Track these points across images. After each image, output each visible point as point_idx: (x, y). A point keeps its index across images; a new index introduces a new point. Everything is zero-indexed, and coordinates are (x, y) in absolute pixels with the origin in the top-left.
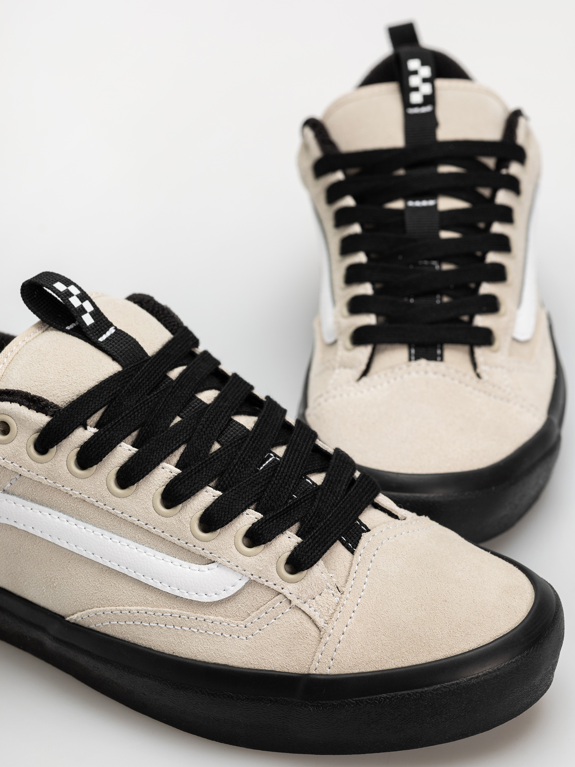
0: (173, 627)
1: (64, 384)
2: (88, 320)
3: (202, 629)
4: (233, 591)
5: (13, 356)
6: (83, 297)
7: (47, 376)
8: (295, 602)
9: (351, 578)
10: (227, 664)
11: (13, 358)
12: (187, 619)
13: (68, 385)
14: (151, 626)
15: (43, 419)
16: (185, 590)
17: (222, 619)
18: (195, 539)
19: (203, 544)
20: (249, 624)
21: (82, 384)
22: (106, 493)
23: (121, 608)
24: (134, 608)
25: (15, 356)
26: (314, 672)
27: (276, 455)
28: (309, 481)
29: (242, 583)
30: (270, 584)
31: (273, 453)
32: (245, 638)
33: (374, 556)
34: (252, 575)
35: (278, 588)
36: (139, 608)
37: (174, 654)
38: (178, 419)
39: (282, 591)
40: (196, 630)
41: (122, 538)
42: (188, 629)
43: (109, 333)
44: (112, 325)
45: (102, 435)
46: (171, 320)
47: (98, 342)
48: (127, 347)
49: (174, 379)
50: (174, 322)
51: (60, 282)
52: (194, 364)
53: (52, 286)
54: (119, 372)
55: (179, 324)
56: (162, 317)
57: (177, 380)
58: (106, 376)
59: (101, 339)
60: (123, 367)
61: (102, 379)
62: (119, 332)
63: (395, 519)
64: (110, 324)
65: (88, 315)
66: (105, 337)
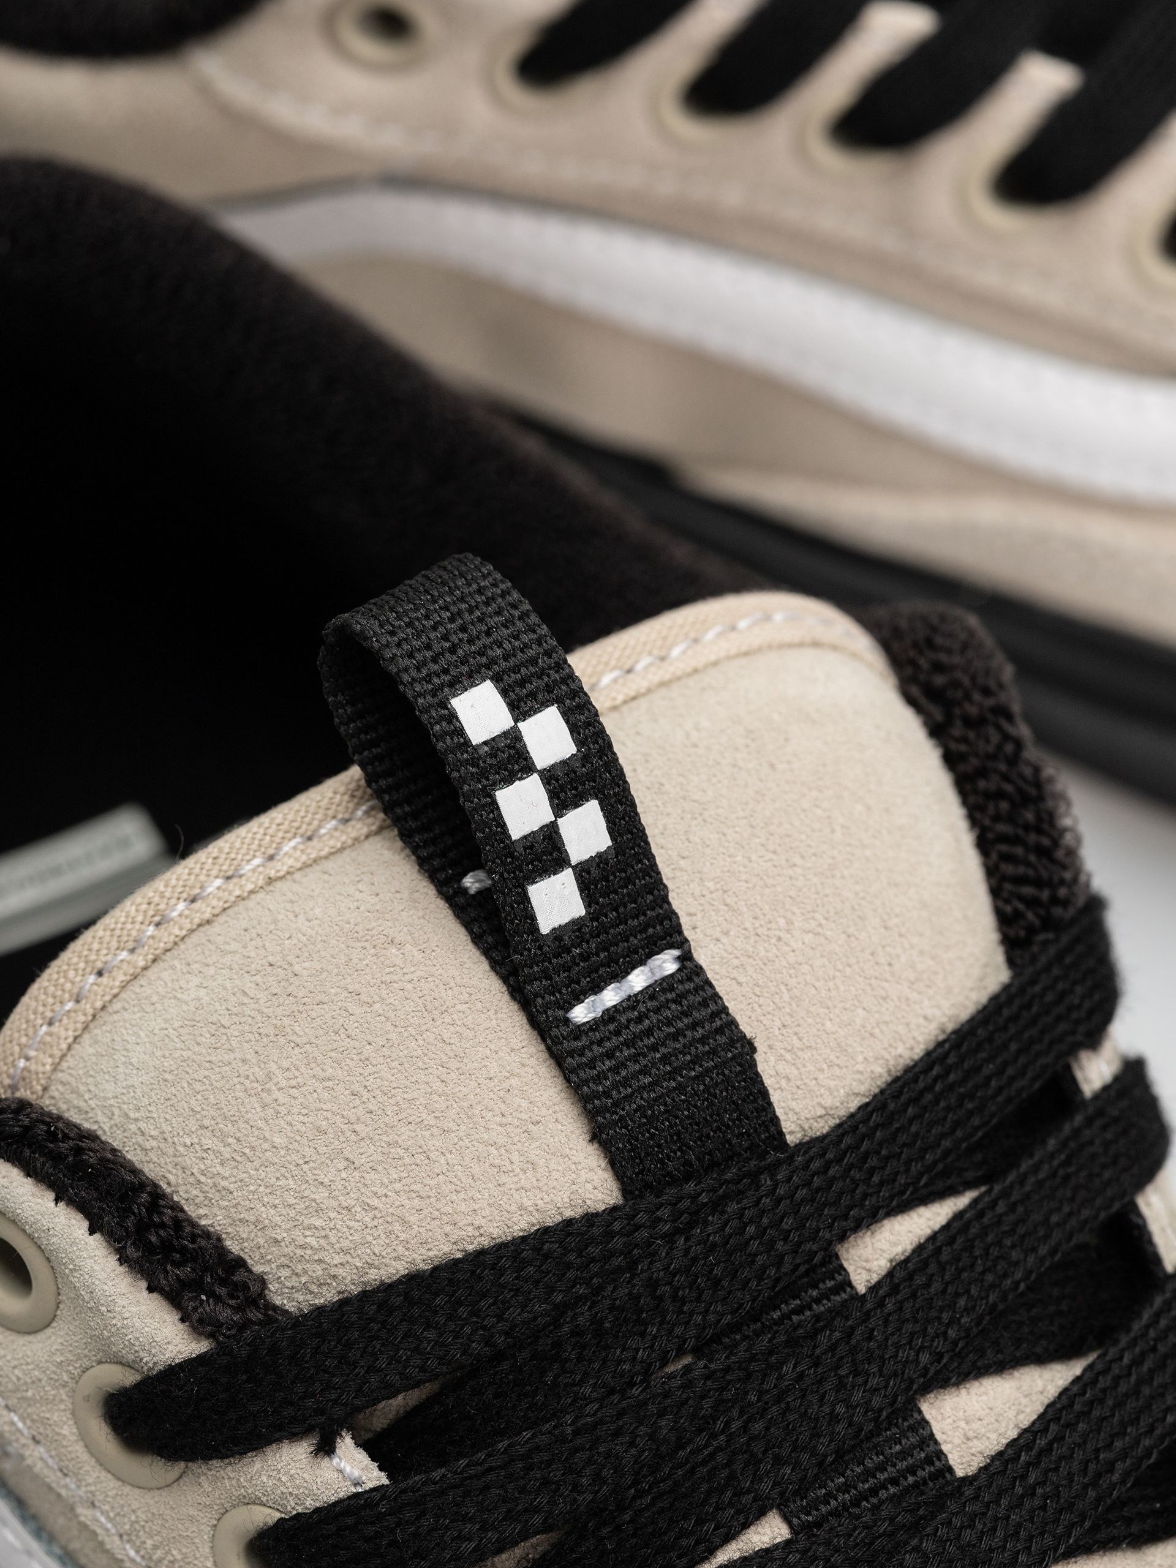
1: (321, 1195)
2: (559, 902)
5: (184, 932)
6: (592, 779)
7: (261, 1124)
11: (183, 939)
13: (335, 1204)
15: (160, 1337)
21: (397, 1227)
25: (192, 931)
38: (770, 1531)
43: (638, 980)
44: (671, 946)
45: (380, 1517)
46: (1028, 864)
47: (567, 1021)
48: (681, 1088)
49: (861, 1281)
50: (1039, 883)
51: (497, 679)
52: (1005, 1194)
53: (444, 704)
54: (590, 1218)
55: (1055, 900)
56: (1003, 839)
57: (873, 1289)
58: (521, 1224)
59: (581, 1014)
60: (625, 1191)
61: (496, 1233)
62: (689, 988)
64: (667, 932)
65: (565, 881)
66: (610, 996)
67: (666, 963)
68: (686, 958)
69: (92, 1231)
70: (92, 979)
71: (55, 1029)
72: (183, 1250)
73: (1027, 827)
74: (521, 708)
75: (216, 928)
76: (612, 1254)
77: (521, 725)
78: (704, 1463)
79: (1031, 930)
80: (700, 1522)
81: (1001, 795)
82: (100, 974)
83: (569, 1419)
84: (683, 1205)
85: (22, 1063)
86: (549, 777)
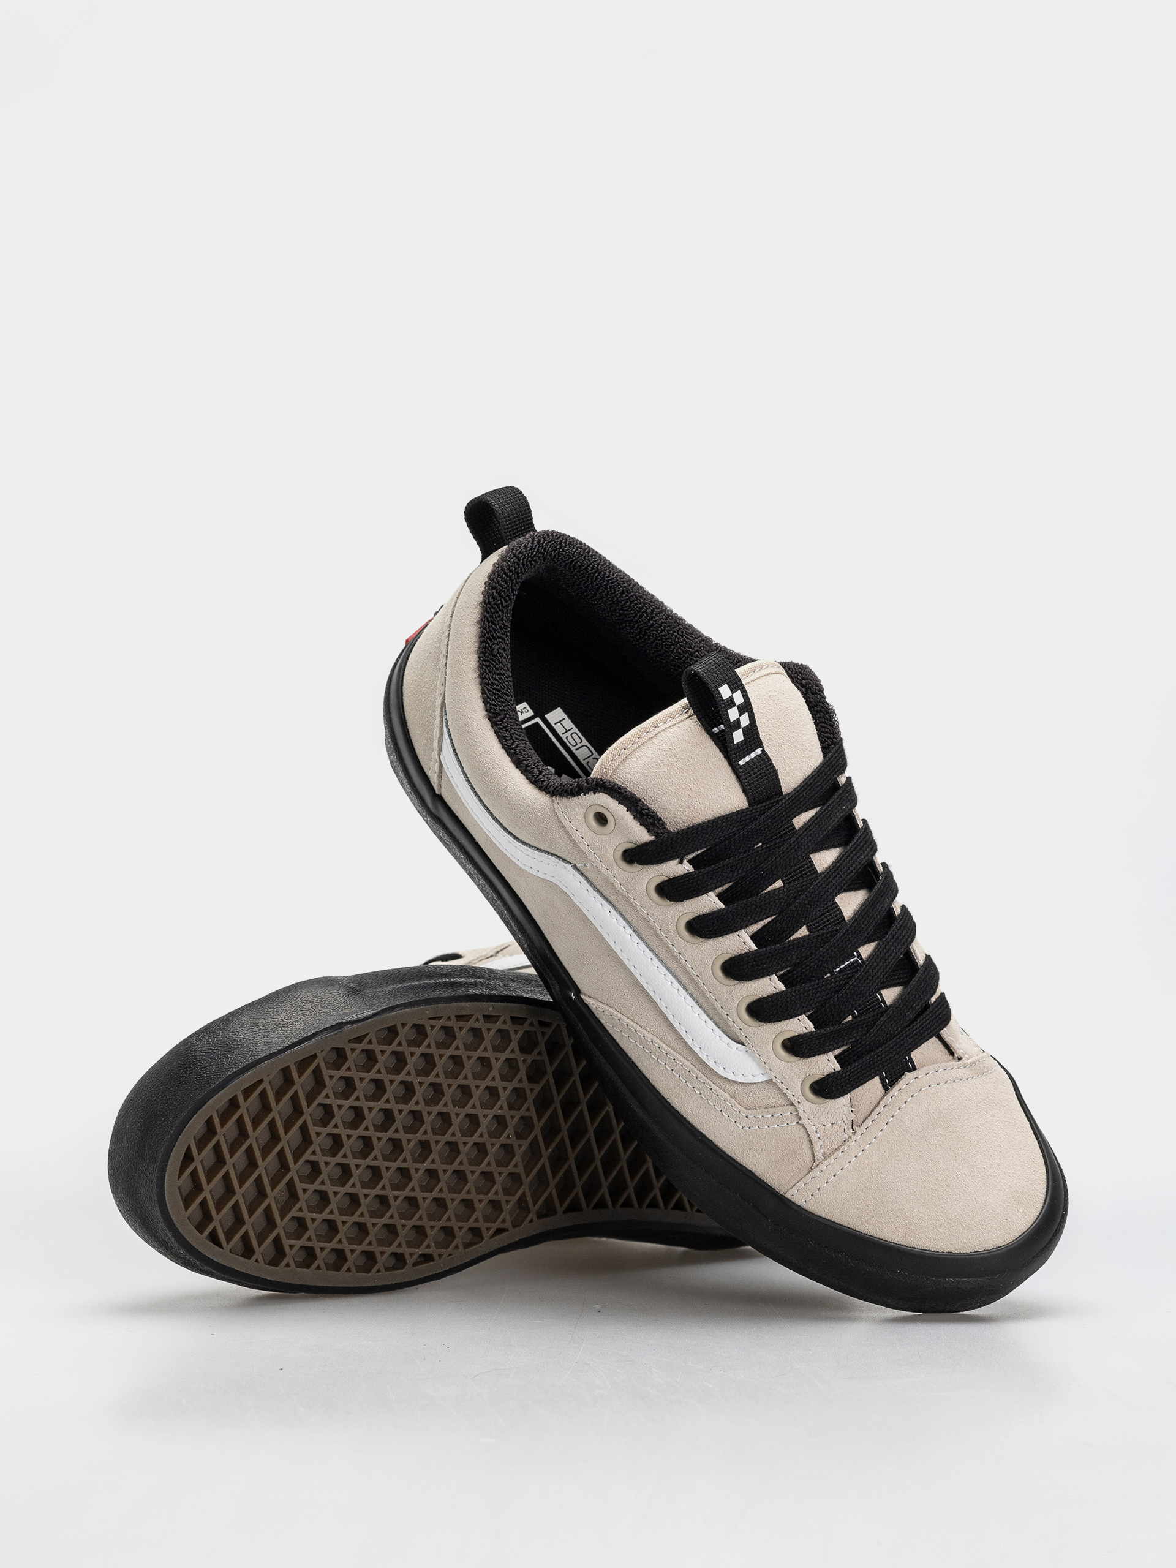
0: (678, 1076)
2: (738, 736)
3: (705, 1096)
4: (750, 1079)
6: (746, 707)
8: (804, 1121)
9: (870, 1119)
10: (713, 1141)
12: (695, 1078)
14: (658, 1062)
15: (642, 835)
16: (706, 1052)
17: (729, 1097)
18: (737, 1016)
19: (742, 1025)
20: (751, 1117)
22: (673, 928)
23: (638, 1028)
24: (650, 1037)
26: (790, 1197)
27: (859, 956)
28: (879, 997)
29: (764, 1078)
30: (789, 1094)
31: (858, 952)
32: (741, 1127)
33: (905, 1103)
34: (776, 1077)
35: (794, 1100)
36: (655, 1039)
37: (668, 1100)
38: (779, 884)
39: (797, 1105)
40: (698, 1093)
41: (668, 973)
42: (692, 1087)
43: (753, 755)
44: (760, 747)
45: (694, 878)
46: (828, 729)
47: (739, 765)
48: (763, 781)
49: (797, 827)
50: (830, 733)
51: (728, 684)
52: (827, 808)
53: (718, 690)
54: (743, 811)
55: (834, 738)
56: (821, 722)
57: (800, 829)
58: (728, 812)
59: (741, 763)
60: (749, 805)
61: (722, 813)
62: (764, 758)
63: (951, 1057)
64: (759, 744)
65: (740, 731)
66: (747, 759)
67: (759, 751)
68: (763, 751)
69: (627, 811)
70: (623, 750)
71: (613, 762)
72: (650, 815)
74: (733, 691)
75: (654, 740)
76: (747, 819)
77: (733, 695)
78: (766, 867)
79: (829, 745)
80: (764, 881)
81: (821, 711)
82: (625, 749)
83: (737, 857)
84: (762, 808)
85: (605, 770)
86: (738, 707)
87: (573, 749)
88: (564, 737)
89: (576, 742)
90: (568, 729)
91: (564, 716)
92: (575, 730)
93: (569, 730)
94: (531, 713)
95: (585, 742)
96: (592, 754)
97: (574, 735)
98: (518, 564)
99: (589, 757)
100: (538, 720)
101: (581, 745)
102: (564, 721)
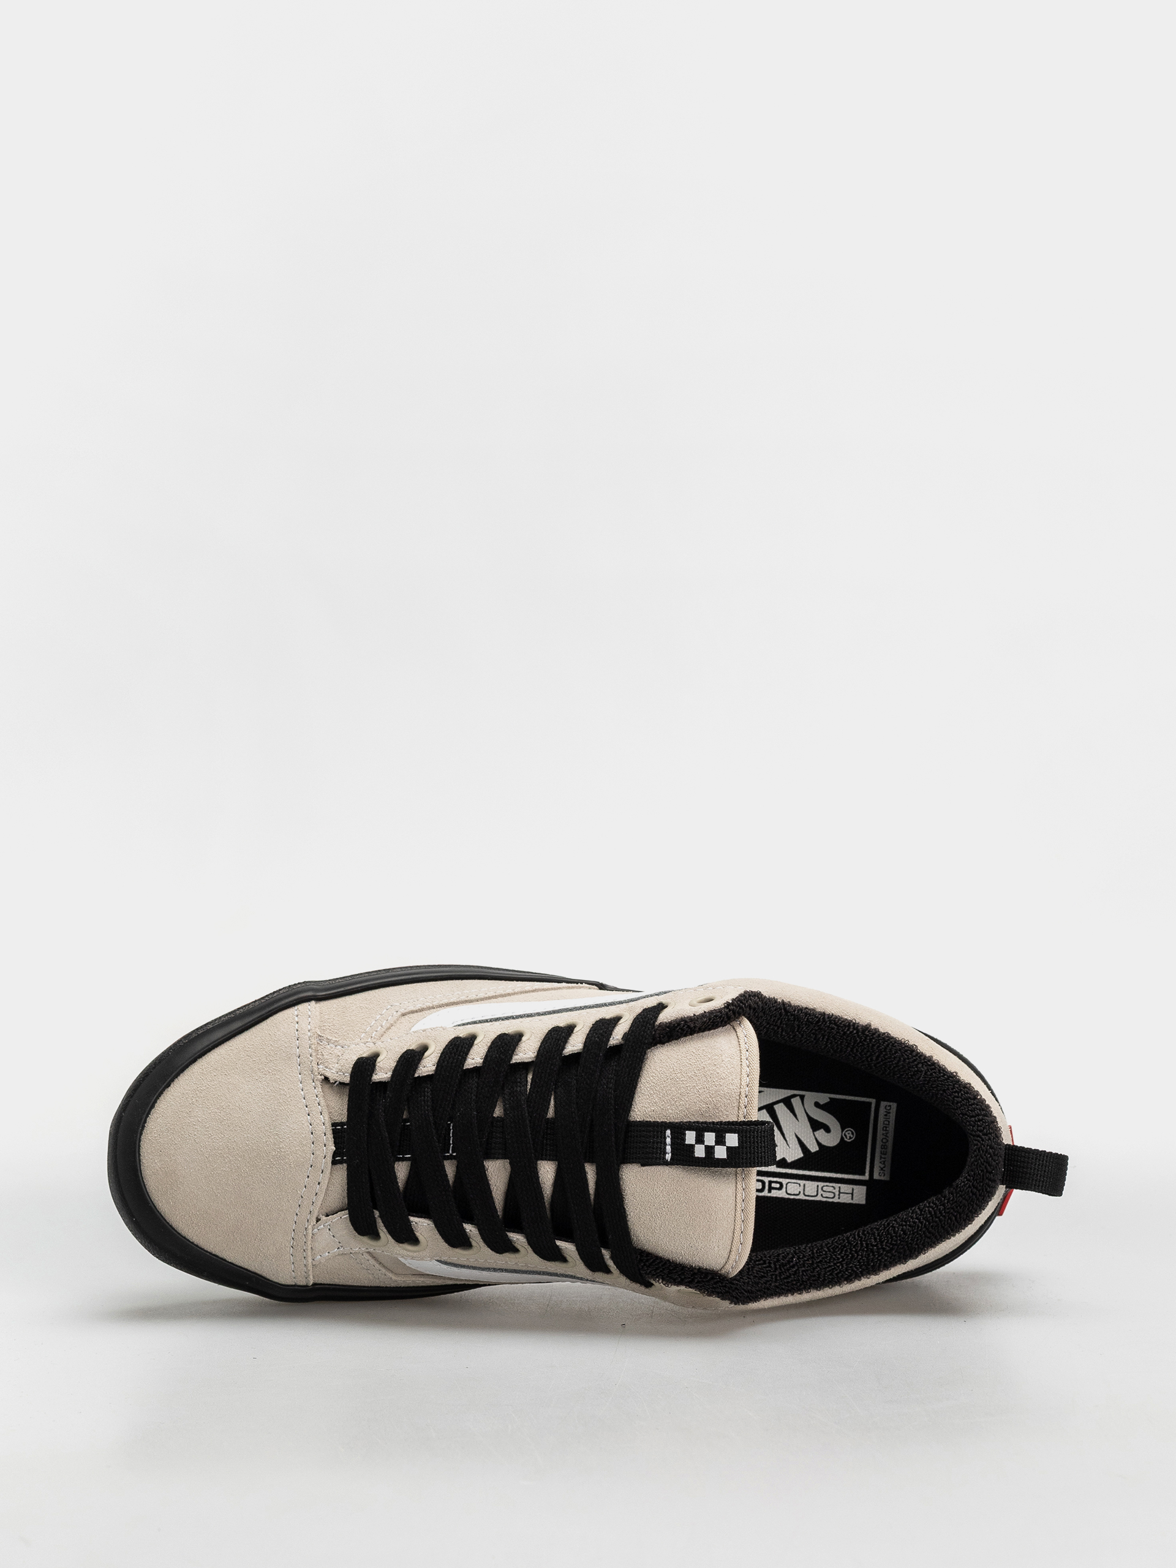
6: (709, 1159)
27: (451, 1158)
31: (454, 1158)
43: (668, 1148)
44: (670, 1161)
53: (737, 1132)
54: (629, 1111)
57: (585, 1167)
60: (630, 1122)
62: (660, 1161)
63: (325, 1211)
64: (674, 1162)
65: (693, 1142)
66: (668, 1140)
67: (668, 1157)
68: (666, 1163)
73: (664, 1269)
74: (729, 1149)
77: (725, 1147)
80: (561, 1098)
84: (620, 1136)
86: (712, 1148)
87: (821, 1184)
88: (837, 1185)
89: (824, 1191)
90: (841, 1195)
91: (855, 1201)
92: (836, 1200)
93: (839, 1195)
94: (876, 1176)
95: (819, 1198)
96: (804, 1194)
97: (832, 1195)
98: (981, 1131)
99: (804, 1190)
100: (866, 1177)
101: (819, 1194)
102: (850, 1198)
